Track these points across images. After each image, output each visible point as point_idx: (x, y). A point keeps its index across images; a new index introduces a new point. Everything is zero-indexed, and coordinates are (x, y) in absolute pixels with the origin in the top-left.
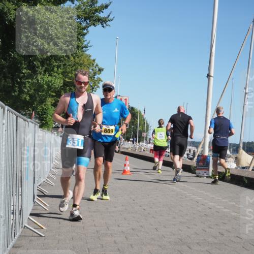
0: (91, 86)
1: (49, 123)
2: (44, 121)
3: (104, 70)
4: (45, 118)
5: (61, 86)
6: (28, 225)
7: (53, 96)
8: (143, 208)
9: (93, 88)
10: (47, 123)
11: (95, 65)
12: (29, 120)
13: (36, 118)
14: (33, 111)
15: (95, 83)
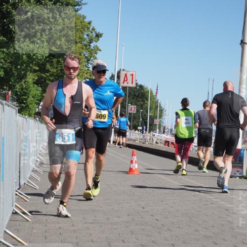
0: (86, 57)
1: (30, 106)
2: (24, 103)
3: (103, 35)
4: (26, 99)
5: (46, 57)
6: (5, 240)
7: (35, 71)
8: (156, 217)
9: (88, 60)
10: (27, 106)
11: (91, 29)
12: (4, 102)
13: (13, 100)
14: (9, 90)
15: (91, 53)
